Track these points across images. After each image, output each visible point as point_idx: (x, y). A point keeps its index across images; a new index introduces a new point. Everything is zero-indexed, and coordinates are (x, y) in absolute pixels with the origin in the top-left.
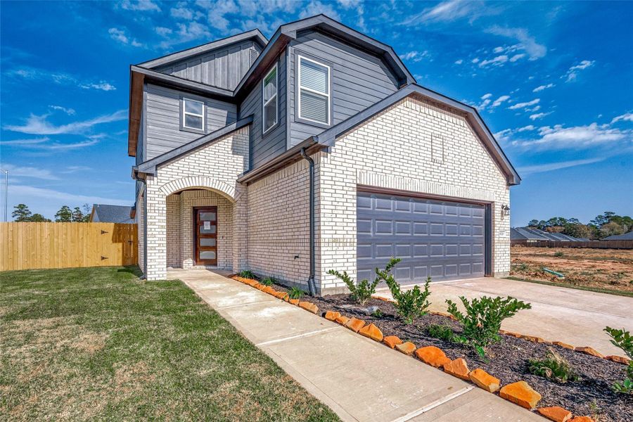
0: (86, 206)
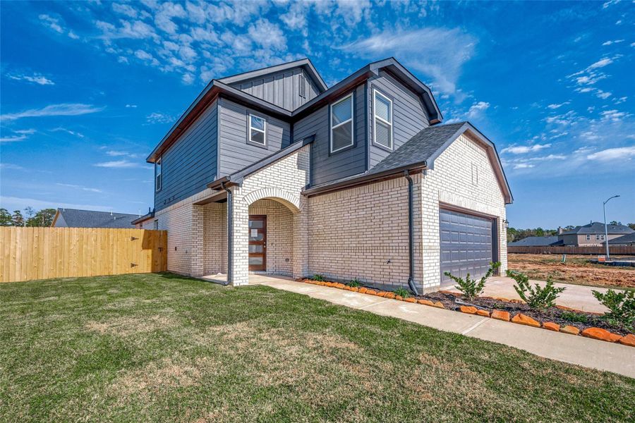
0: (29, 210)
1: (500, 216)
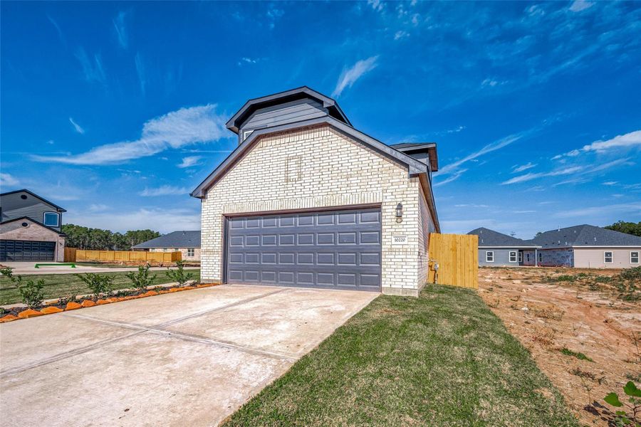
1: (386, 201)
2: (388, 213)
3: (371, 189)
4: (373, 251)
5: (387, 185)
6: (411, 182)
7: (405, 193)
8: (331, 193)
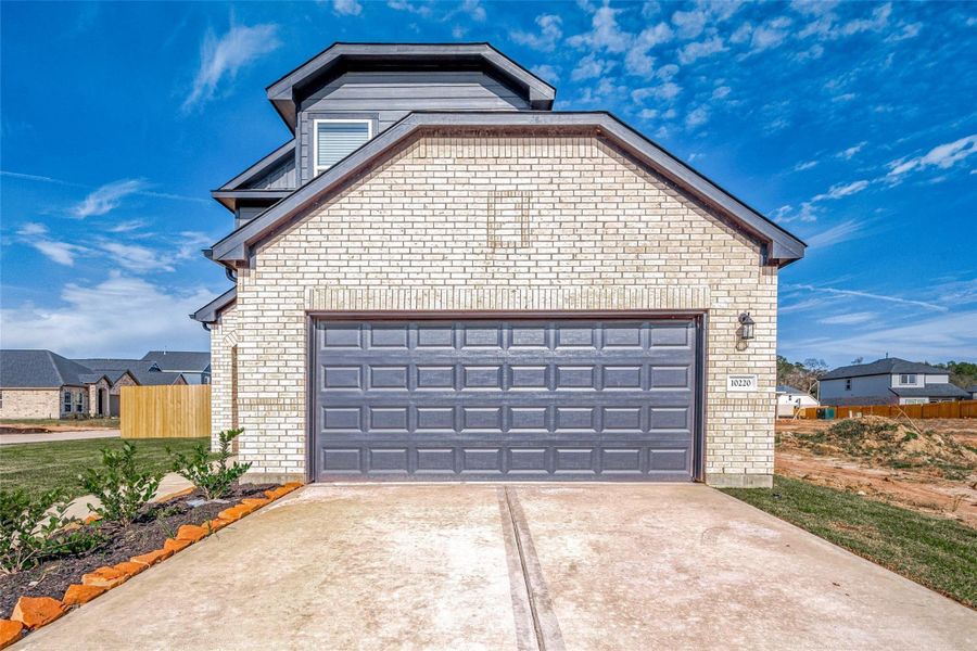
1: (717, 306)
2: (721, 332)
3: (686, 281)
4: (677, 403)
5: (719, 275)
6: (765, 273)
7: (754, 293)
8: (600, 281)
